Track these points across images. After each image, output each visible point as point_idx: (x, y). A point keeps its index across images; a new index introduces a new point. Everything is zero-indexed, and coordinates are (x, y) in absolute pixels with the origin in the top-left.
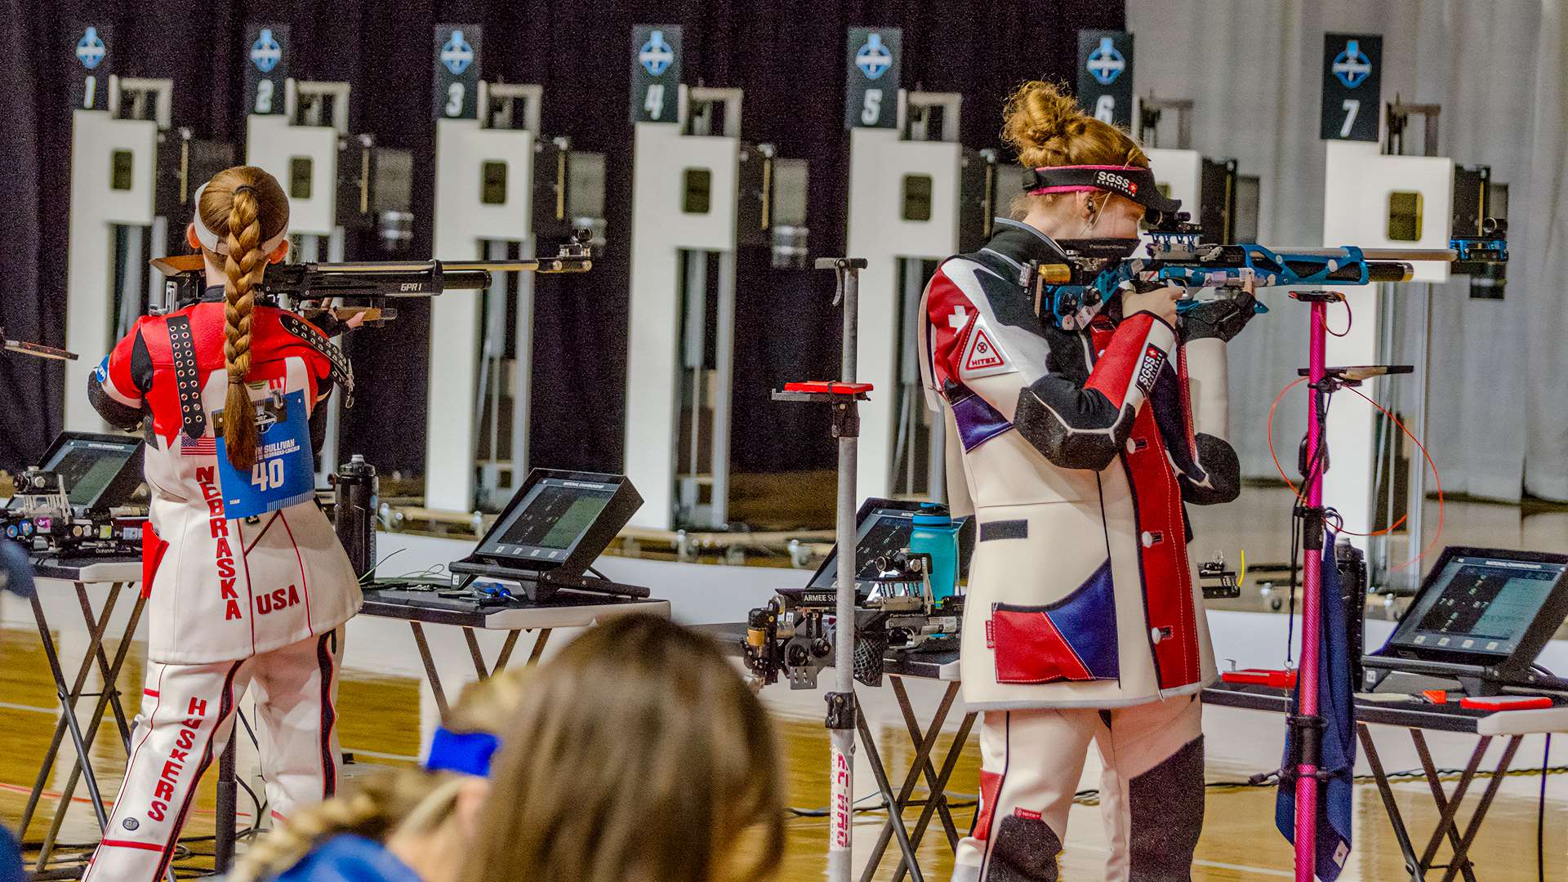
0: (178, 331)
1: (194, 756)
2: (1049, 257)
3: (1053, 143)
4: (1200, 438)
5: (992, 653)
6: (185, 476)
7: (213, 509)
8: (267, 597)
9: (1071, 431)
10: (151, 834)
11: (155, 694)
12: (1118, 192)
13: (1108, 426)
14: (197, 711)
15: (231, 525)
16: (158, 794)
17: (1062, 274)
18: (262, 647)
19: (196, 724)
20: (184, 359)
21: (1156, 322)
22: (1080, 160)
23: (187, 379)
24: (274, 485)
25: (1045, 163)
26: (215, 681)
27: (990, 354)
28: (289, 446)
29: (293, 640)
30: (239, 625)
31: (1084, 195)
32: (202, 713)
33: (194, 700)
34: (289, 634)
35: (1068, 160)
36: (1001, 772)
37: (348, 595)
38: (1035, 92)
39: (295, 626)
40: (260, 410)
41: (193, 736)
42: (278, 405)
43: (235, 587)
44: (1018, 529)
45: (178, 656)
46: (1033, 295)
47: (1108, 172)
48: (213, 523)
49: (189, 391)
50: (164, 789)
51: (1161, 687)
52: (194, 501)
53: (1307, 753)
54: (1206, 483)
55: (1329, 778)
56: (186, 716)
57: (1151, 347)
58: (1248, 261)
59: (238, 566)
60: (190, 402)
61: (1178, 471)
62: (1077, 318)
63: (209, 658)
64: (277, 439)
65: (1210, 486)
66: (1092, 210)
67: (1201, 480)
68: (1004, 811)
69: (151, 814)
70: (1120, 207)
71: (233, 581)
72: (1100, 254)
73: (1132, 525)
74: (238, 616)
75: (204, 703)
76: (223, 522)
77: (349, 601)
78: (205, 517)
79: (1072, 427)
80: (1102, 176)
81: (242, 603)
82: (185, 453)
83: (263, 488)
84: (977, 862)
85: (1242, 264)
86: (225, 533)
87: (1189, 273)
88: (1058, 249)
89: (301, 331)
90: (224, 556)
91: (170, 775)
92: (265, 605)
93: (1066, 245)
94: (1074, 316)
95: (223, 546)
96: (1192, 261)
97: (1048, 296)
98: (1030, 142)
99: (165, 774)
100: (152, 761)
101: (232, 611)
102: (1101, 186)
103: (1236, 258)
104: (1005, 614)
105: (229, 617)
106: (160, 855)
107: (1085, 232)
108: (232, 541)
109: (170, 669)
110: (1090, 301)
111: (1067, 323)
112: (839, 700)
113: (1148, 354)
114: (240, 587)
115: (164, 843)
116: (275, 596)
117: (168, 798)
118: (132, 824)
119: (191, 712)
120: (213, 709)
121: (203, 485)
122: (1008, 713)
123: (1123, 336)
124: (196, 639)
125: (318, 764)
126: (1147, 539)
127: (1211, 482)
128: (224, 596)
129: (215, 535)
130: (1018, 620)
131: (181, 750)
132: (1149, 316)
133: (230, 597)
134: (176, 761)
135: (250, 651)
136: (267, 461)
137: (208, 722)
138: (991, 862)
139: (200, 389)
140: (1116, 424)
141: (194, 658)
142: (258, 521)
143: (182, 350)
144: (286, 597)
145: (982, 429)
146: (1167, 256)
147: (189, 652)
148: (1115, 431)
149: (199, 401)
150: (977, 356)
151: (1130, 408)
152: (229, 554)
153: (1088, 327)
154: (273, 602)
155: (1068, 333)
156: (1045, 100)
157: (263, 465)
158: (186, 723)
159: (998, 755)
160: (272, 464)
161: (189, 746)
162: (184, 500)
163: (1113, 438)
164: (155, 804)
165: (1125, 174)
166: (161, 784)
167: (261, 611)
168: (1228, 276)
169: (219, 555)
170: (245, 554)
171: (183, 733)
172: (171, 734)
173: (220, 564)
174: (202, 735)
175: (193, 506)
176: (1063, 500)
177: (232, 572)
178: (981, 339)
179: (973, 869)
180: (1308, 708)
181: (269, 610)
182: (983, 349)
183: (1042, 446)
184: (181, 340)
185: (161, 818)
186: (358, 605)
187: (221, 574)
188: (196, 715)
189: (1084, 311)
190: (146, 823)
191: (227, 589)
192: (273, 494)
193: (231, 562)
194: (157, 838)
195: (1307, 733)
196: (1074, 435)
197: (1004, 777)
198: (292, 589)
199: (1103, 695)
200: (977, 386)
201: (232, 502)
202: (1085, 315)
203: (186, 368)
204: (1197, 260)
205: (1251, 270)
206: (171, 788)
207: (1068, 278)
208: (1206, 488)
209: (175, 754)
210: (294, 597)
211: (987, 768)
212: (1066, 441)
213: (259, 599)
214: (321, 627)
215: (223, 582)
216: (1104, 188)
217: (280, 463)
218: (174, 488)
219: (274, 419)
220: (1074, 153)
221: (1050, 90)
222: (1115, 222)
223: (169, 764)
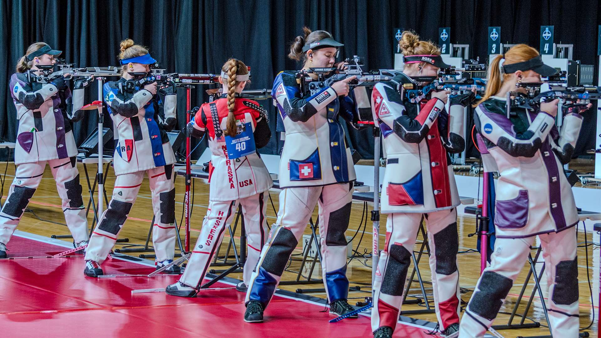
0: (213, 107)
1: (220, 228)
2: (407, 81)
3: (409, 49)
4: (451, 133)
5: (388, 197)
6: (219, 148)
7: (227, 157)
8: (242, 182)
9: (407, 132)
10: (206, 249)
11: (210, 210)
12: (428, 63)
13: (418, 130)
14: (221, 215)
15: (232, 161)
16: (208, 238)
17: (410, 87)
18: (241, 197)
19: (221, 219)
20: (215, 115)
21: (438, 100)
22: (417, 54)
23: (216, 121)
24: (243, 149)
25: (407, 55)
26: (227, 206)
27: (386, 110)
28: (247, 138)
29: (251, 195)
30: (234, 190)
31: (418, 64)
32: (222, 215)
33: (220, 212)
34: (250, 193)
35: (413, 53)
36: (391, 232)
37: (268, 182)
38: (406, 34)
39: (252, 191)
40: (238, 128)
41: (220, 222)
42: (243, 127)
43: (233, 179)
44: (395, 161)
45: (218, 199)
46: (400, 92)
47: (425, 57)
48: (227, 161)
49: (216, 124)
50: (210, 237)
51: (437, 207)
52: (221, 155)
53: (484, 228)
54: (451, 146)
55: (490, 235)
56: (217, 216)
57: (436, 107)
58: (475, 83)
59: (234, 174)
60: (217, 127)
61: (444, 143)
62: (416, 99)
63: (226, 199)
64: (243, 137)
65: (452, 147)
66: (421, 68)
67: (449, 145)
68: (392, 242)
69: (206, 244)
70: (429, 67)
71: (232, 178)
72: (423, 81)
73: (428, 160)
74: (234, 188)
75: (223, 213)
76: (230, 161)
77: (268, 184)
78: (225, 160)
79: (408, 131)
80: (423, 58)
81: (235, 184)
82: (218, 141)
83: (240, 150)
84: (385, 258)
85: (473, 84)
86: (230, 164)
87: (454, 86)
88: (410, 79)
89: (249, 105)
90: (230, 171)
91: (212, 233)
92: (242, 185)
93: (413, 78)
94: (415, 98)
95: (229, 168)
96: (455, 83)
97: (405, 93)
98: (404, 49)
99: (211, 233)
100: (207, 229)
101: (232, 186)
102: (422, 61)
103: (471, 82)
104: (392, 185)
105: (231, 188)
106: (209, 255)
107: (419, 74)
108: (232, 166)
109: (214, 203)
110: (420, 94)
111: (412, 101)
112: (374, 213)
113: (434, 110)
114: (234, 179)
115: (210, 252)
116: (245, 182)
117: (211, 239)
118: (201, 247)
119: (219, 215)
120: (225, 215)
121: (224, 151)
122: (392, 214)
123: (429, 104)
124: (222, 194)
125: (259, 230)
126: (433, 164)
127: (452, 146)
128: (230, 182)
129: (227, 165)
130: (395, 187)
131: (216, 226)
132: (436, 99)
133: (231, 182)
134: (214, 229)
135: (237, 197)
136: (241, 143)
137: (224, 218)
138: (390, 258)
139: (220, 124)
140: (421, 130)
141: (222, 200)
142: (240, 161)
143: (214, 113)
144: (248, 182)
145: (388, 132)
146: (447, 81)
147: (221, 198)
148: (421, 132)
149: (219, 127)
150: (383, 111)
151: (426, 125)
152: (231, 170)
153: (420, 102)
154: (244, 184)
155: (413, 104)
156: (408, 36)
157: (239, 144)
158: (218, 218)
159: (390, 227)
160: (242, 144)
161: (218, 225)
162: (219, 155)
163: (420, 134)
164: (207, 241)
165: (430, 57)
166: (210, 235)
167: (241, 186)
168: (468, 87)
169: (228, 171)
170: (236, 170)
171: (217, 221)
172: (214, 221)
173: (229, 173)
174: (222, 222)
175: (222, 157)
176: (409, 152)
177: (232, 175)
178: (384, 106)
179: (384, 260)
180: (484, 215)
181: (243, 186)
182: (384, 109)
183: (400, 136)
184: (213, 110)
185: (209, 245)
186: (272, 185)
187: (229, 176)
188: (220, 216)
189: (418, 97)
190: (205, 246)
191: (230, 180)
192: (242, 152)
193: (231, 172)
194: (208, 250)
195: (484, 222)
196: (408, 133)
197: (392, 233)
198: (250, 180)
199: (420, 209)
200: (383, 119)
201: (231, 155)
202: (419, 99)
203: (215, 118)
204: (457, 83)
205: (476, 85)
206: (212, 237)
207: (412, 88)
208: (450, 148)
209: (214, 227)
210: (251, 182)
211: (388, 231)
212: (406, 135)
213: (240, 183)
214: (260, 191)
215: (230, 178)
216: (424, 62)
217: (244, 143)
218: (216, 151)
219: (242, 131)
220: (415, 52)
221: (409, 33)
222: (428, 71)
223: (212, 230)
